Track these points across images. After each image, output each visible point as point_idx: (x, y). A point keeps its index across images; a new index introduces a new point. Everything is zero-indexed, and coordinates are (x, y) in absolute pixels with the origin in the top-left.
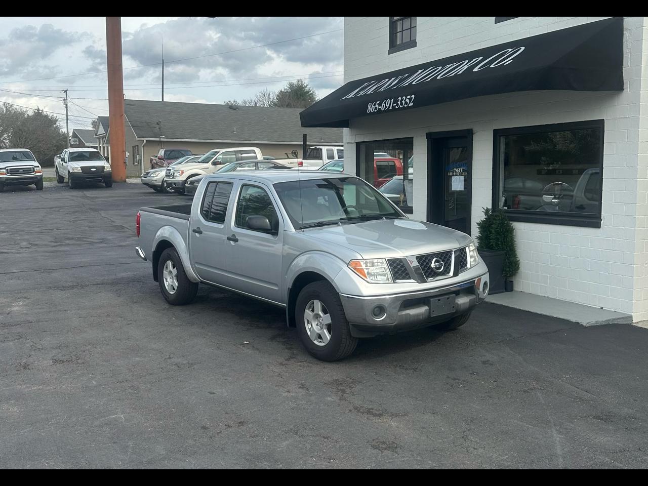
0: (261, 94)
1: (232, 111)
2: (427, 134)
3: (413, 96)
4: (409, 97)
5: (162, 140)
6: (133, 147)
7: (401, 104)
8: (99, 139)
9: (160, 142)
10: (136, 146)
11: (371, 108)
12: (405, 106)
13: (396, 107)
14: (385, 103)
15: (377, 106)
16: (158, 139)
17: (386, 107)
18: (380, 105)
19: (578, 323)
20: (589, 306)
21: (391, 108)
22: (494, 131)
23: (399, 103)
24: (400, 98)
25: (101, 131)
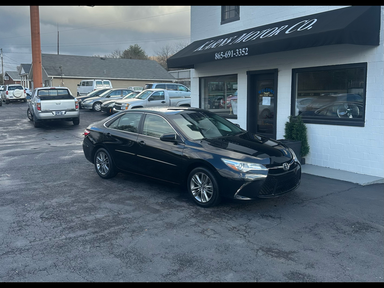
0: (115, 52)
1: (102, 60)
2: (247, 72)
3: (247, 49)
4: (244, 49)
5: (63, 77)
6: (45, 81)
7: (239, 53)
8: (22, 77)
9: (62, 78)
10: (47, 81)
11: (217, 56)
12: (242, 55)
13: (236, 56)
14: (227, 53)
15: (221, 55)
16: (61, 77)
17: (228, 55)
18: (224, 54)
19: (358, 184)
20: (356, 172)
21: (232, 56)
22: (293, 69)
23: (238, 53)
24: (237, 50)
25: (23, 72)
